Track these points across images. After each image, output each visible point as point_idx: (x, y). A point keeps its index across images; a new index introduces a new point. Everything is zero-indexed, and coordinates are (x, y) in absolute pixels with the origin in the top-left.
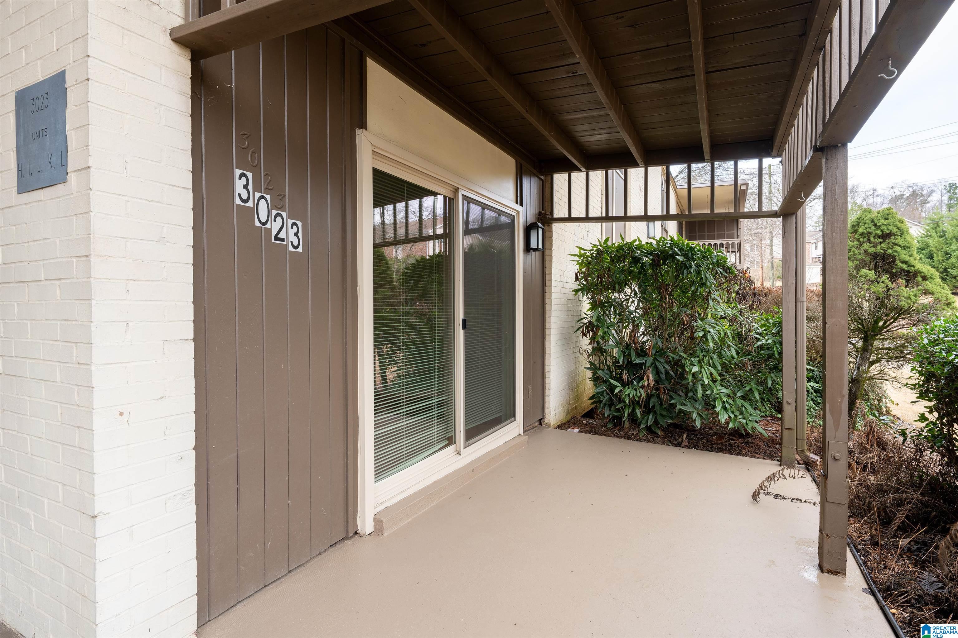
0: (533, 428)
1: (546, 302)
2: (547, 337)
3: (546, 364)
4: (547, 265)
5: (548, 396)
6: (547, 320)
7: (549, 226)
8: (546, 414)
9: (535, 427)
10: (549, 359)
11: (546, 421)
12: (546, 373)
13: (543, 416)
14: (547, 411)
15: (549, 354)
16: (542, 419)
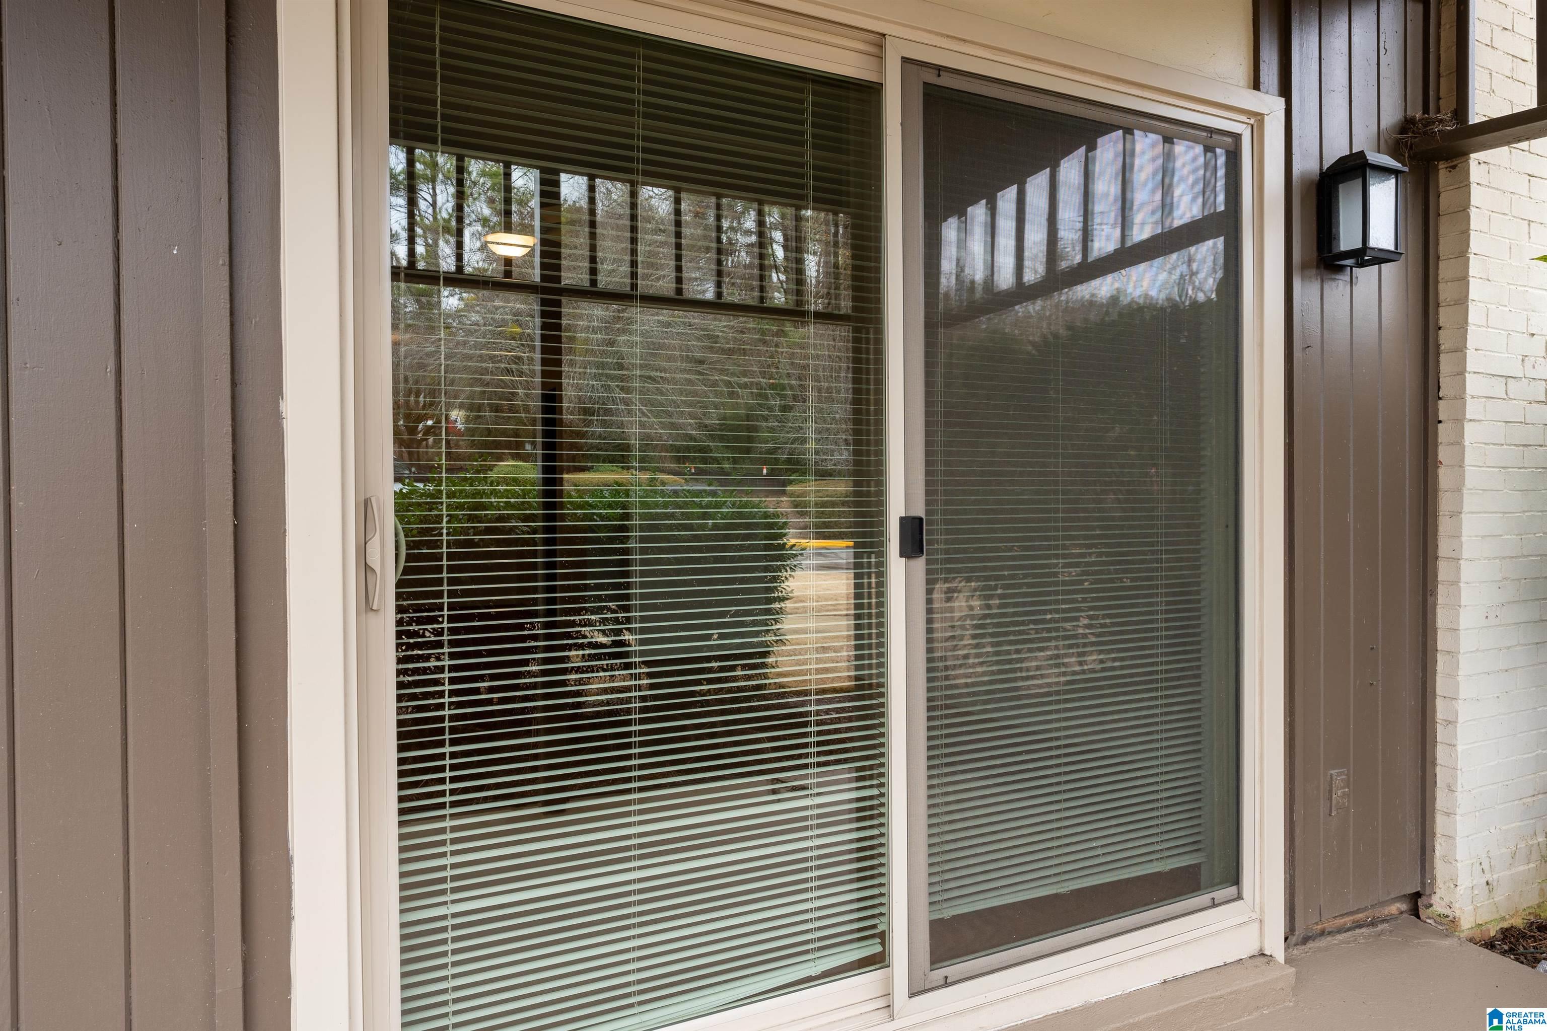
0: (1373, 924)
1: (1441, 457)
2: (1441, 591)
3: (1440, 690)
4: (1445, 316)
5: (1448, 814)
6: (1445, 525)
7: (1454, 167)
8: (1439, 882)
9: (1383, 921)
10: (1452, 676)
11: (1439, 903)
12: (1439, 728)
13: (1423, 884)
14: (1440, 869)
15: (1453, 654)
16: (1418, 895)
